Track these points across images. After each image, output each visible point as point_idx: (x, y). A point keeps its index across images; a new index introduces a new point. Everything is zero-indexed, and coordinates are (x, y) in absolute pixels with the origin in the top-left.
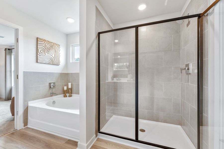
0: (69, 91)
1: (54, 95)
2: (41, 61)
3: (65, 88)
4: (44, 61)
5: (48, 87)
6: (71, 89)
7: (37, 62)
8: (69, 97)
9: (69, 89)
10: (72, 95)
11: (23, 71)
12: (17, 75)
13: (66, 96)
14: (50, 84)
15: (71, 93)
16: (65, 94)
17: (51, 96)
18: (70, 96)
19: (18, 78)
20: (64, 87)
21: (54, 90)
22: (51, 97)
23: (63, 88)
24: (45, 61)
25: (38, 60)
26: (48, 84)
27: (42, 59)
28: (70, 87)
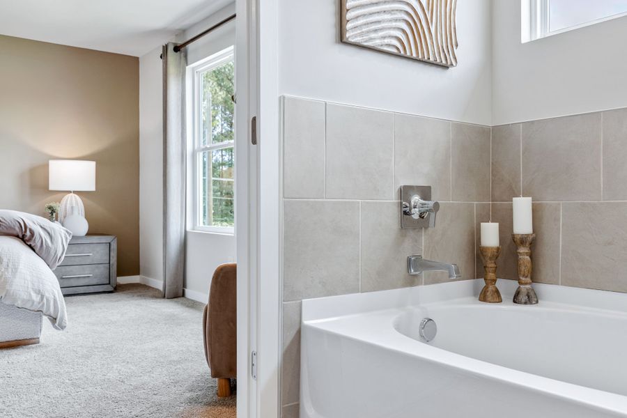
0: (516, 255)
1: (424, 274)
2: (361, 34)
3: (490, 235)
4: (376, 31)
5: (391, 217)
6: (533, 243)
7: (341, 39)
8: (516, 300)
9: (523, 240)
10: (543, 289)
11: (278, 96)
12: (254, 119)
13: (497, 298)
14: (405, 192)
15: (534, 277)
16: (491, 275)
17: (411, 281)
18: (523, 298)
19: (254, 141)
20: (483, 225)
21: (424, 238)
22: (408, 289)
23: (475, 236)
24: (381, 34)
25: (349, 26)
26: (392, 198)
27: (364, 15)
28: (523, 225)
